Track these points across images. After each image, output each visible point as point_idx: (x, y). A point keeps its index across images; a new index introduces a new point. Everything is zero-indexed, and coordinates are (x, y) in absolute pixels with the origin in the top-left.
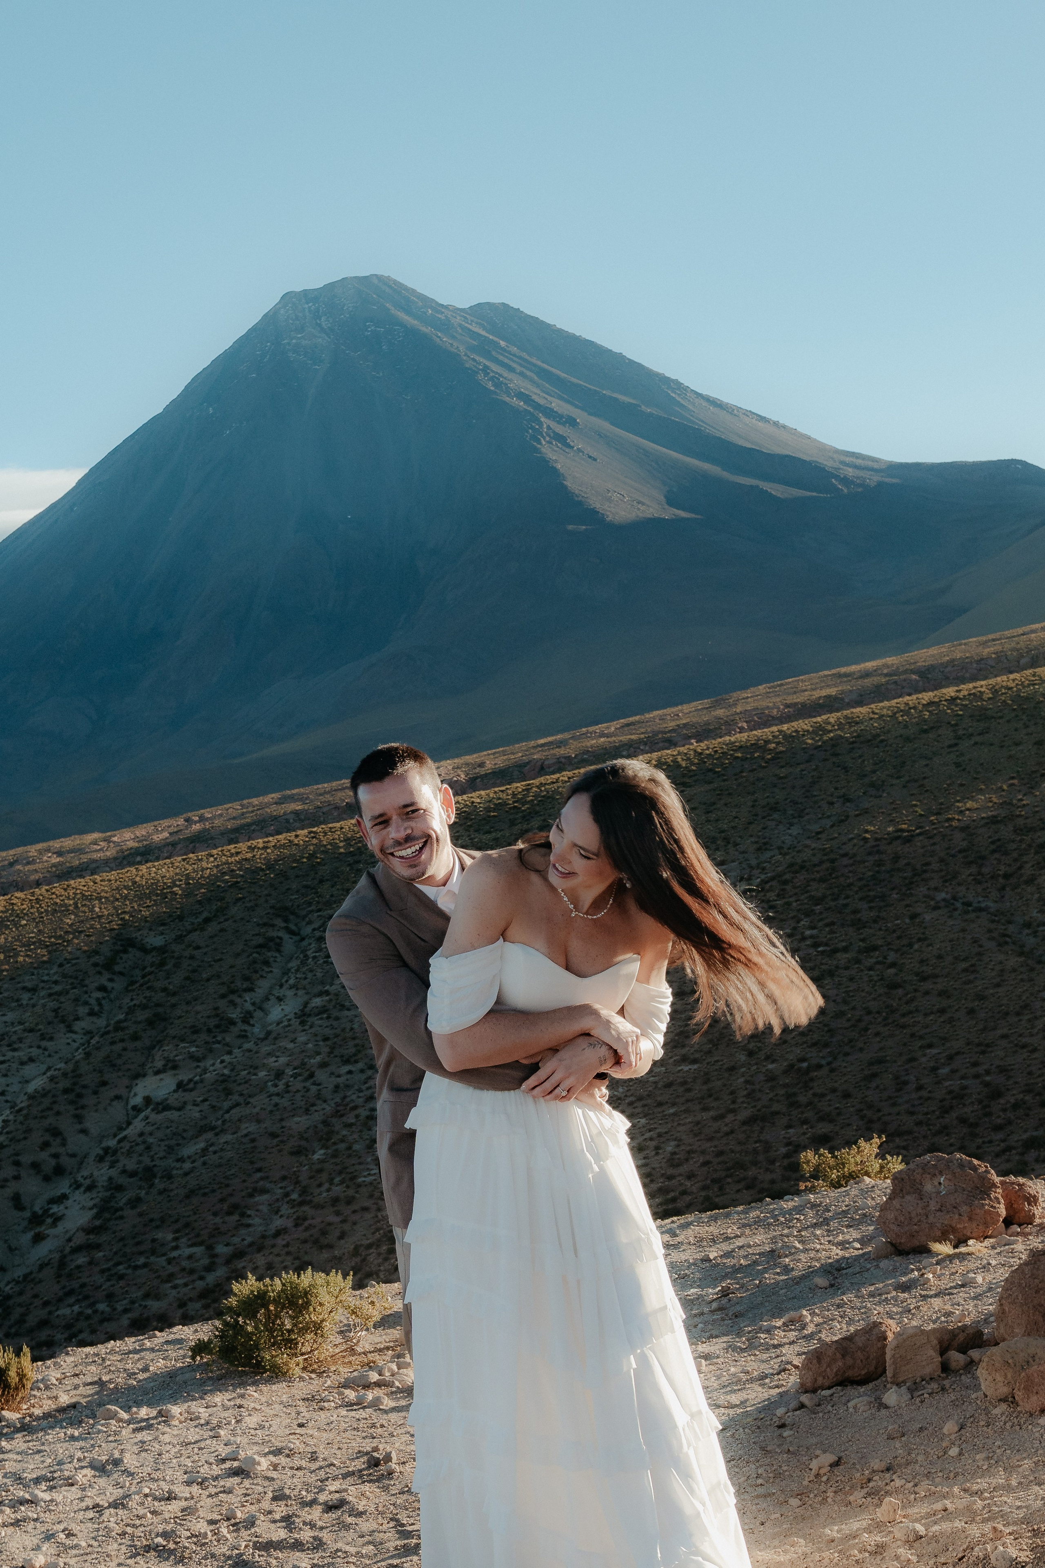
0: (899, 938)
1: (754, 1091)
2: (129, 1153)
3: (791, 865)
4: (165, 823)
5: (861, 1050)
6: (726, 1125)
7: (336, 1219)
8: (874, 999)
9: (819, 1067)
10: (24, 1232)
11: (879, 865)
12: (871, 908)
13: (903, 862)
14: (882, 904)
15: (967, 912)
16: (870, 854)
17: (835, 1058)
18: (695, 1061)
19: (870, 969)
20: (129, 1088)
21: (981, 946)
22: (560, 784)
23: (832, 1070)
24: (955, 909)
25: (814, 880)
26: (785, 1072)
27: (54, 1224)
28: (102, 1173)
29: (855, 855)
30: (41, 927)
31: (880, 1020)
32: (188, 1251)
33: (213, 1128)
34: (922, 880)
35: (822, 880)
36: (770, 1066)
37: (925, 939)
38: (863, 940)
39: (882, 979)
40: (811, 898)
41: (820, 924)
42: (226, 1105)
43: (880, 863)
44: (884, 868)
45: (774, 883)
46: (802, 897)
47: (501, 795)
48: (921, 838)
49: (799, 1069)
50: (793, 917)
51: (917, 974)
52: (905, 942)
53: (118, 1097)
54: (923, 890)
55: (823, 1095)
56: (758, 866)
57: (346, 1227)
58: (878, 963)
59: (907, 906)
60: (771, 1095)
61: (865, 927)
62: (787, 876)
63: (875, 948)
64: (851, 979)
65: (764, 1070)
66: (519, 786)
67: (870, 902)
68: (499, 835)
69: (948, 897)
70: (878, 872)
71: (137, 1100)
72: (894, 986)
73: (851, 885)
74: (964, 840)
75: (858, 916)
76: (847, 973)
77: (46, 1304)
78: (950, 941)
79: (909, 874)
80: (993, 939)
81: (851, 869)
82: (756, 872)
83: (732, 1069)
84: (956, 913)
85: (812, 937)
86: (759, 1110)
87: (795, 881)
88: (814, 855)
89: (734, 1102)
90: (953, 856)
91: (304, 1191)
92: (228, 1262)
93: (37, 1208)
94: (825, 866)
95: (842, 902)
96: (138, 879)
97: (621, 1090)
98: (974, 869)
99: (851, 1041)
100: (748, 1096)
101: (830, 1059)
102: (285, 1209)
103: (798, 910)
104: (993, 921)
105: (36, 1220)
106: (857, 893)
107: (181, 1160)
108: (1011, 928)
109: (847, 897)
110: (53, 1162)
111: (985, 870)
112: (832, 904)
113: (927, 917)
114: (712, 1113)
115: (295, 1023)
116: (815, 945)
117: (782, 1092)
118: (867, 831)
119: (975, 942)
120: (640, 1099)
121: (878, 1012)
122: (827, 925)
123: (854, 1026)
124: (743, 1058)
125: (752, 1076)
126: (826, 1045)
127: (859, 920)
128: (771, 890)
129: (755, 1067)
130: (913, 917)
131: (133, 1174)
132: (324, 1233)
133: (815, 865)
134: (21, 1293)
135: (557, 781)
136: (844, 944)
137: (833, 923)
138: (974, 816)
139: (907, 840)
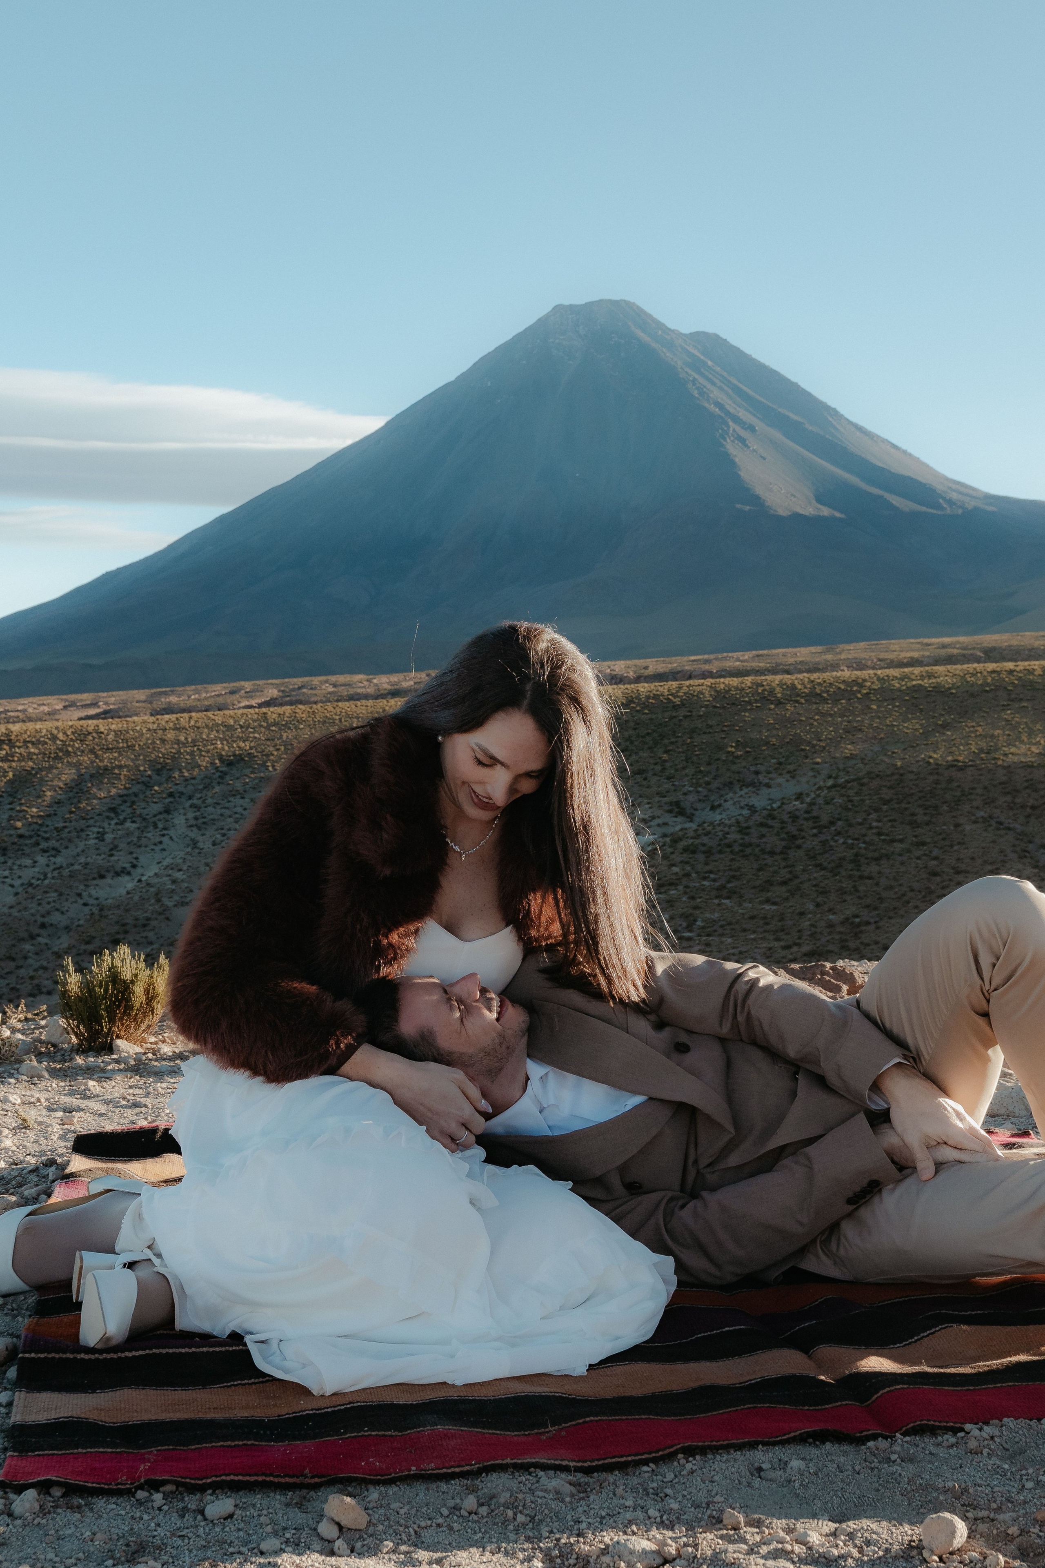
0: (944, 839)
1: (816, 932)
3: (869, 773)
5: (902, 916)
6: (791, 954)
8: (918, 881)
9: (868, 923)
11: (937, 784)
12: (925, 814)
13: (955, 784)
14: (934, 812)
15: (998, 829)
16: (931, 774)
17: (881, 919)
18: (774, 904)
19: (918, 858)
21: (1005, 856)
22: (704, 687)
23: (878, 928)
24: (990, 826)
25: (885, 786)
26: (842, 923)
29: (919, 773)
30: (313, 731)
31: (920, 897)
34: (968, 800)
35: (890, 787)
36: (831, 917)
37: (964, 843)
38: (916, 836)
39: (925, 867)
40: (881, 799)
41: (885, 819)
43: (937, 782)
44: (939, 786)
45: (855, 784)
46: (874, 798)
47: (661, 689)
48: (971, 768)
49: (852, 923)
50: (865, 811)
51: (953, 868)
52: (948, 843)
54: (967, 807)
55: (868, 945)
56: (844, 769)
58: (925, 855)
59: (954, 817)
60: (828, 938)
61: (918, 827)
62: (865, 780)
63: (923, 844)
64: (902, 863)
65: (825, 918)
66: (674, 684)
67: (926, 809)
68: (654, 717)
69: (986, 815)
70: (935, 788)
72: (935, 874)
73: (913, 794)
74: (1005, 775)
75: (915, 818)
76: (900, 858)
78: (983, 848)
79: (958, 794)
80: (1015, 852)
81: (915, 782)
82: (841, 773)
83: (802, 914)
84: (990, 829)
85: (877, 827)
86: (818, 947)
87: (871, 784)
88: (888, 768)
89: (800, 938)
90: (995, 786)
94: (896, 777)
95: (904, 805)
96: (387, 708)
97: (716, 915)
98: (1008, 798)
99: (895, 909)
100: (811, 935)
101: (877, 919)
103: (870, 807)
104: (1018, 839)
106: (916, 801)
108: (1031, 847)
109: (909, 803)
111: (1018, 800)
112: (897, 806)
113: (968, 828)
114: (782, 943)
116: (879, 834)
117: (837, 937)
118: (931, 757)
119: (1002, 852)
120: (730, 924)
121: (919, 891)
122: (890, 821)
123: (899, 898)
124: (811, 907)
125: (816, 922)
126: (876, 909)
127: (915, 821)
128: (849, 789)
129: (819, 916)
130: (957, 825)
133: (887, 776)
135: (702, 685)
136: (901, 837)
137: (895, 820)
138: (1016, 759)
139: (961, 769)
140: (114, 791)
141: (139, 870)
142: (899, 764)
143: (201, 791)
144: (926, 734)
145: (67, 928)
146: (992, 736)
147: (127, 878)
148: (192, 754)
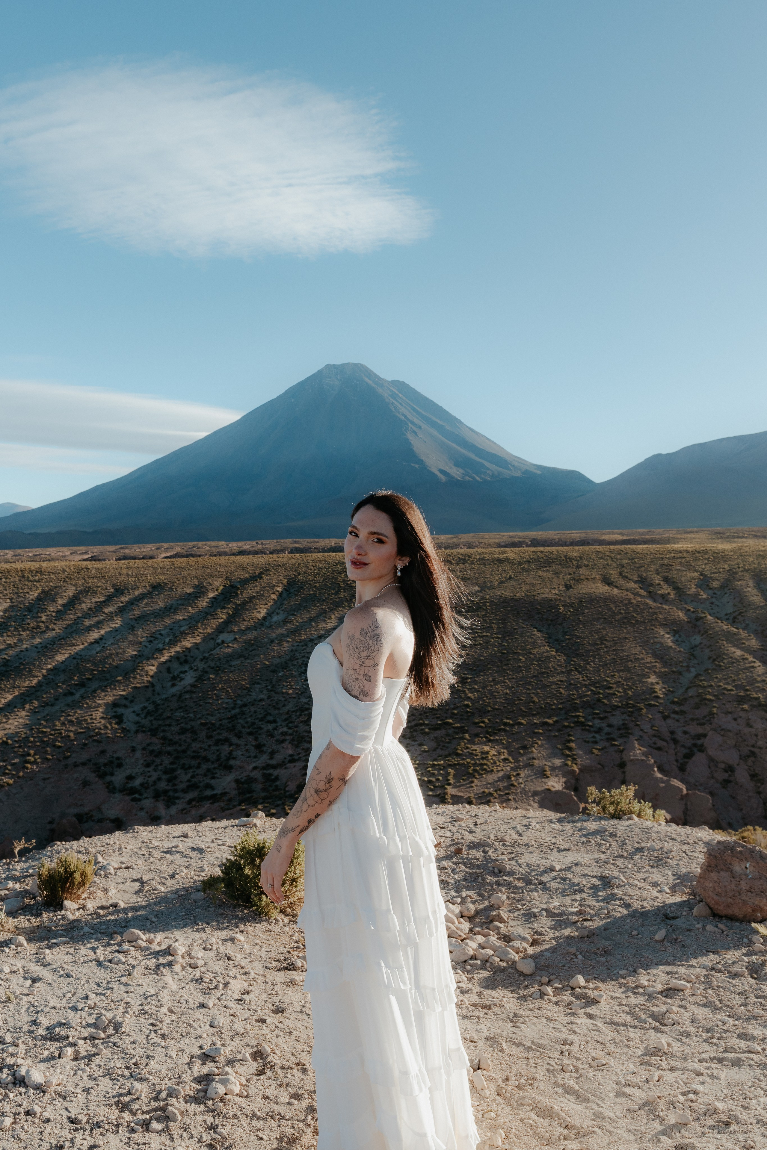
2: (213, 660)
4: (249, 542)
7: (283, 699)
10: (169, 681)
20: (217, 636)
27: (180, 681)
28: (201, 665)
32: (227, 701)
33: (244, 657)
42: (251, 649)
53: (212, 639)
57: (286, 703)
71: (219, 641)
77: (171, 710)
90: (533, 609)
91: (273, 686)
92: (240, 707)
93: (175, 674)
98: (540, 616)
102: (265, 692)
105: (174, 678)
107: (230, 666)
110: (184, 658)
115: (281, 623)
118: (503, 594)
131: (212, 668)
132: (277, 704)
134: (163, 704)
138: (544, 596)
139: (516, 600)
140: (94, 600)
141: (104, 641)
142: (488, 597)
143: (138, 601)
144: (502, 582)
145: (64, 671)
146: (533, 585)
147: (97, 645)
148: (134, 582)
